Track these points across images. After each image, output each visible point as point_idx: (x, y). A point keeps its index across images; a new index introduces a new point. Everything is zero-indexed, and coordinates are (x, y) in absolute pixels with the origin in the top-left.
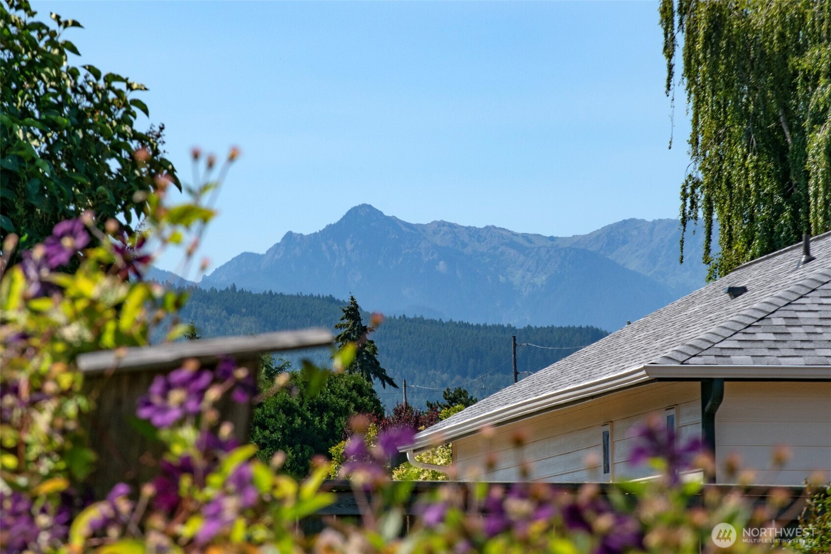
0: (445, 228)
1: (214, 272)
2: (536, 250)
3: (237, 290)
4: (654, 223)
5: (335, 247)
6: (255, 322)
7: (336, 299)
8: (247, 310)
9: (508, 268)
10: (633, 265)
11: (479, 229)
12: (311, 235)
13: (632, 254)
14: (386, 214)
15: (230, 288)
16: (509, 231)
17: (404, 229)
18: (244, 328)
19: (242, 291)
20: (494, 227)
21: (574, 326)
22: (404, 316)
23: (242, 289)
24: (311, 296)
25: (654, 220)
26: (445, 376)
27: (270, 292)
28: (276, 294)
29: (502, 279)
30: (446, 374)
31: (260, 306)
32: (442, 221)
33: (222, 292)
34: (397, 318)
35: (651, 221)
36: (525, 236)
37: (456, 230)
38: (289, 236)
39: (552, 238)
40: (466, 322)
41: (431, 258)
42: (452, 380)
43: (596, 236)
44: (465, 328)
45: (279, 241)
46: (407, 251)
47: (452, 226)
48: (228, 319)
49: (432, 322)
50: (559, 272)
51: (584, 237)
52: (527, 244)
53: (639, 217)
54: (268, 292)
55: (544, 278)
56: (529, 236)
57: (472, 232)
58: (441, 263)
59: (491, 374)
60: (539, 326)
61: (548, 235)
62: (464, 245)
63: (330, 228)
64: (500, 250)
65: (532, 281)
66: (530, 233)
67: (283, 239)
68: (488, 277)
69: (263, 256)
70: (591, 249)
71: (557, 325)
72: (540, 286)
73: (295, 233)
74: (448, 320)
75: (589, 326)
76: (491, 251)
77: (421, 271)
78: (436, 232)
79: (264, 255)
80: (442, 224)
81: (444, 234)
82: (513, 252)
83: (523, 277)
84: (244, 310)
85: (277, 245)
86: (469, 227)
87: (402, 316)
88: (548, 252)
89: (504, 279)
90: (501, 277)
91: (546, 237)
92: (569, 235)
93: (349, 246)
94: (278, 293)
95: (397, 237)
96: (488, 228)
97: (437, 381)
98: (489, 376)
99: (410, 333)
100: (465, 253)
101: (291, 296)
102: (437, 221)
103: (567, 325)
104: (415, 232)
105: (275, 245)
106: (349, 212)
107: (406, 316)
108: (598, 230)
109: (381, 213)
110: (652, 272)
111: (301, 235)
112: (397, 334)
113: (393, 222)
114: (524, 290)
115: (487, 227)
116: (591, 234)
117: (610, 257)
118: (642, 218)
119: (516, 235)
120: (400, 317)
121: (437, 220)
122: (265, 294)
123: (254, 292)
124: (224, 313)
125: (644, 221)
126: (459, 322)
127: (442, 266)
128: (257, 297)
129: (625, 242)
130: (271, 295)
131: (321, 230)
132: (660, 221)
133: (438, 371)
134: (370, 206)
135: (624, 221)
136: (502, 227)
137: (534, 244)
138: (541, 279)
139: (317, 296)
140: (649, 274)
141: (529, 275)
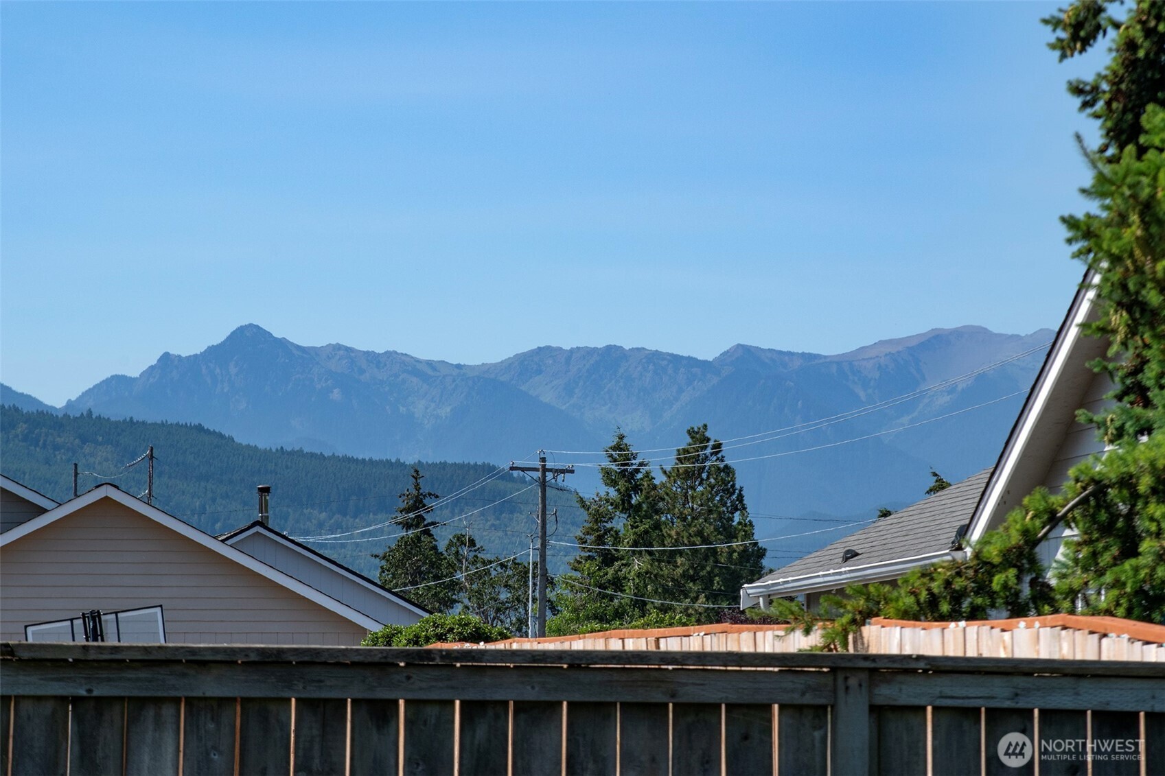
0: (341, 352)
1: (80, 396)
2: (440, 378)
3: (94, 417)
4: (572, 351)
5: (218, 370)
6: (112, 451)
7: (206, 428)
8: (103, 439)
9: (410, 398)
10: (548, 397)
11: (379, 354)
12: (190, 356)
13: (546, 384)
14: (275, 335)
15: (85, 414)
16: (412, 357)
17: (295, 352)
18: (99, 458)
19: (99, 418)
20: (396, 352)
21: (469, 463)
22: (282, 448)
23: (100, 415)
24: (177, 424)
25: (572, 348)
26: (323, 516)
27: (131, 418)
28: (138, 422)
29: (402, 409)
30: (324, 513)
31: (119, 435)
32: (337, 343)
33: (76, 419)
34: (274, 450)
35: (568, 349)
36: (430, 363)
37: (353, 355)
38: (166, 355)
39: (459, 366)
40: (351, 457)
41: (324, 385)
42: (330, 520)
43: (507, 365)
44: (349, 463)
45: (154, 362)
46: (297, 376)
47: (348, 349)
48: (82, 448)
49: (312, 455)
50: (465, 403)
51: (495, 365)
52: (430, 372)
53: (554, 344)
54: (128, 419)
55: (448, 410)
56: (434, 363)
57: (370, 356)
58: (336, 391)
59: (374, 514)
60: (430, 462)
61: (455, 363)
62: (362, 371)
63: (212, 349)
64: (401, 378)
65: (435, 412)
66: (435, 360)
67: (159, 361)
68: (388, 408)
69: (135, 379)
70: (502, 379)
71: (450, 461)
72: (444, 418)
73: (173, 355)
74: (331, 454)
75: (486, 462)
76: (391, 379)
77: (313, 399)
78: (330, 356)
79: (137, 378)
80: (338, 347)
81: (339, 359)
82: (415, 380)
83: (427, 408)
84: (100, 439)
85: (152, 368)
86: (368, 352)
87: (279, 448)
88: (454, 381)
89: (404, 409)
90: (401, 408)
91: (452, 365)
92: (478, 362)
93: (233, 370)
94: (141, 420)
95: (287, 361)
96: (389, 354)
97: (313, 520)
98: (371, 516)
99: (287, 467)
100: (363, 381)
101: (155, 424)
102: (333, 345)
103: (461, 462)
104: (308, 355)
105: (150, 367)
106: (233, 333)
107: (284, 448)
108: (509, 358)
109: (270, 334)
110: (567, 405)
111: (179, 356)
112: (273, 469)
113: (283, 344)
114: (426, 422)
115: (387, 353)
116: (502, 362)
117: (523, 388)
118: (558, 345)
119: (419, 361)
120: (277, 450)
121: (332, 343)
122: (125, 421)
123: (113, 419)
124: (77, 441)
125: (560, 349)
126: (343, 456)
127: (336, 394)
128: (117, 424)
129: (539, 372)
130: (132, 423)
131: (202, 351)
132: (578, 348)
133: (315, 509)
134: (257, 327)
135: (539, 348)
136: (404, 352)
137: (439, 371)
138: (445, 411)
139: (184, 424)
140: (564, 408)
141: (433, 405)
